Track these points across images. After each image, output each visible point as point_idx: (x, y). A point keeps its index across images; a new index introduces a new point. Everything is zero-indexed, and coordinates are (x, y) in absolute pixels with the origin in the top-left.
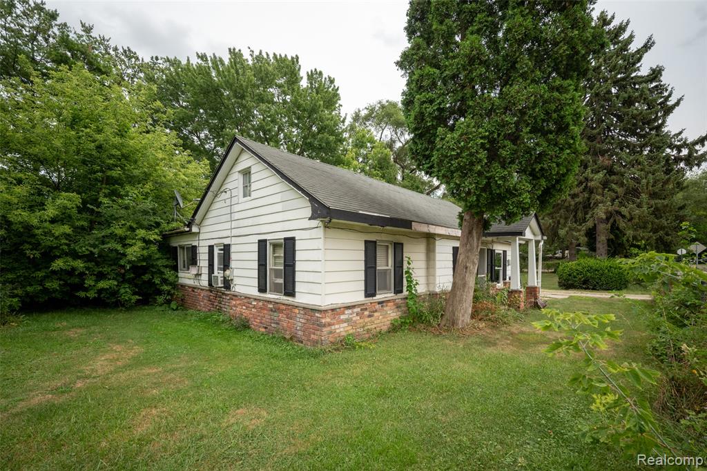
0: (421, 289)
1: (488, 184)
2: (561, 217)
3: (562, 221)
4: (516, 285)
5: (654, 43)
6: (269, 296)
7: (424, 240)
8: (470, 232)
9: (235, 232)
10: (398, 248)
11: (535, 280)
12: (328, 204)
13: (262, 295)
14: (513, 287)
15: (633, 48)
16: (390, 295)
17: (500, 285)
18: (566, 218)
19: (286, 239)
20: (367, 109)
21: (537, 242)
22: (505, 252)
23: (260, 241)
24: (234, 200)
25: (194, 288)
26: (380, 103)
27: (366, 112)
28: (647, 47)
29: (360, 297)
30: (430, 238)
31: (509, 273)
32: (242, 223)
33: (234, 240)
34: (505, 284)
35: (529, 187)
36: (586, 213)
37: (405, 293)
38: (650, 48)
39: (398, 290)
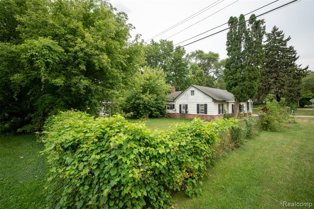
0: (227, 113)
1: (241, 96)
2: (261, 92)
3: (261, 93)
4: (246, 112)
5: (291, 38)
6: (200, 114)
7: (226, 103)
8: (237, 102)
9: (189, 102)
10: (223, 105)
11: (251, 111)
12: (216, 99)
13: (198, 114)
14: (245, 113)
15: (284, 39)
16: (222, 114)
17: (242, 113)
18: (262, 93)
19: (205, 104)
20: (191, 53)
21: (251, 103)
22: (243, 104)
23: (197, 104)
24: (188, 96)
25: (174, 114)
26: (196, 51)
27: (191, 54)
28: (288, 39)
29: (218, 114)
30: (228, 103)
31: (244, 110)
32: (191, 101)
33: (188, 104)
34: (243, 112)
35: (248, 96)
36: (269, 91)
37: (224, 114)
38: (289, 40)
39: (223, 113)
